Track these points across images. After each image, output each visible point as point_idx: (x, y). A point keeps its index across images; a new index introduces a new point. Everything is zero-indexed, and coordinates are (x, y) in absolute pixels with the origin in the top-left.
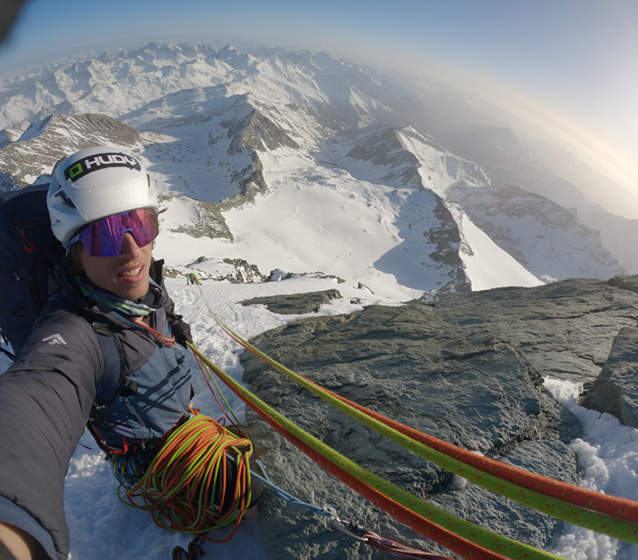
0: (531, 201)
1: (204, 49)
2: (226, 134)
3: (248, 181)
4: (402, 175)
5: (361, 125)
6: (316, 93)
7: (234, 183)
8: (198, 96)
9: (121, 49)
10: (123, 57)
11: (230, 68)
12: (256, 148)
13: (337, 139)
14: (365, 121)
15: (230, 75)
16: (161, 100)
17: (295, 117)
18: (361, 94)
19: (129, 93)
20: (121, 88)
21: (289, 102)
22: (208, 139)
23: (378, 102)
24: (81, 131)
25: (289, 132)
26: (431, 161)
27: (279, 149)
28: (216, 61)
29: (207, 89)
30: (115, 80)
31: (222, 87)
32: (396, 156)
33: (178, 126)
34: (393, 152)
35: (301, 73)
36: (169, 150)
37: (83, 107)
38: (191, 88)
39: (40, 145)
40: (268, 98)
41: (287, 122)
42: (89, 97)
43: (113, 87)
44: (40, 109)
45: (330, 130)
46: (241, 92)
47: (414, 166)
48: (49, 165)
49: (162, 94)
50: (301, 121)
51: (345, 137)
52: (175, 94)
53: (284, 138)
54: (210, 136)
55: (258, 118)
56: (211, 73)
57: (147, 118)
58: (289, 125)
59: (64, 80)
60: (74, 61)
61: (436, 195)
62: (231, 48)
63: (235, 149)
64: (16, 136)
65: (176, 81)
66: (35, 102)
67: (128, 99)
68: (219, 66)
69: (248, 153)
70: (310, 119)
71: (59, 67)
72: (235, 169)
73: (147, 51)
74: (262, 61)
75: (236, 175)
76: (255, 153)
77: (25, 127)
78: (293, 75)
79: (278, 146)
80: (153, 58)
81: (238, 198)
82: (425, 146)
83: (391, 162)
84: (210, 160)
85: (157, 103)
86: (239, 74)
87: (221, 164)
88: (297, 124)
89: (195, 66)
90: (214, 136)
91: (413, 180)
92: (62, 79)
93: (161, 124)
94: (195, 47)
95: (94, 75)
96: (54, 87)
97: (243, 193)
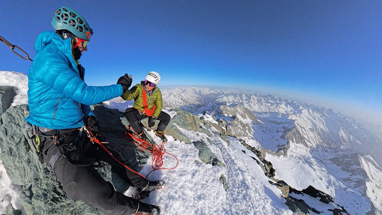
1: (285, 100)
2: (283, 131)
3: (281, 149)
4: (355, 182)
5: (342, 147)
6: (324, 127)
7: (277, 148)
8: (279, 115)
9: (261, 94)
10: (261, 97)
11: (292, 109)
12: (291, 140)
13: (328, 150)
14: (345, 146)
15: (292, 112)
16: (268, 113)
17: (311, 134)
18: (345, 131)
19: (259, 107)
20: (258, 105)
21: (311, 128)
22: (276, 130)
23: (354, 137)
24: (243, 111)
25: (306, 139)
26: (379, 182)
27: (299, 144)
28: (288, 106)
29: (283, 114)
30: (257, 102)
31: (288, 115)
32: (355, 169)
33: (269, 122)
34: (355, 167)
35: (319, 117)
36: (263, 128)
37: (246, 106)
38: (278, 112)
39: (232, 109)
40: (303, 124)
41: (307, 135)
42: (249, 104)
43: (256, 104)
44: (236, 101)
46: (294, 119)
47: (364, 179)
48: (232, 115)
49: (269, 111)
50: (313, 136)
51: (332, 150)
52: (272, 112)
53: (303, 141)
54: (277, 129)
55: (296, 130)
56: (286, 109)
57: (261, 116)
58: (308, 137)
59: (244, 97)
60: (248, 93)
61: (372, 204)
62: (294, 102)
63: (283, 137)
64: (228, 104)
65: (274, 109)
66: (236, 99)
67: (258, 109)
68: (289, 107)
69: (286, 140)
70: (318, 137)
71: (244, 93)
72: (280, 144)
73: (268, 97)
74: (304, 109)
75: (279, 146)
76: (289, 142)
77: (231, 103)
78: (316, 117)
79: (300, 143)
80: (269, 99)
81: (274, 152)
82: (377, 170)
83: (352, 172)
84: (274, 137)
85: (266, 113)
86: (295, 112)
87: (276, 139)
88: (311, 137)
89: (281, 105)
90: (279, 130)
91: (361, 188)
92: (244, 96)
93: (265, 119)
94: (283, 99)
95: (252, 99)
96: (241, 98)
97: (277, 152)
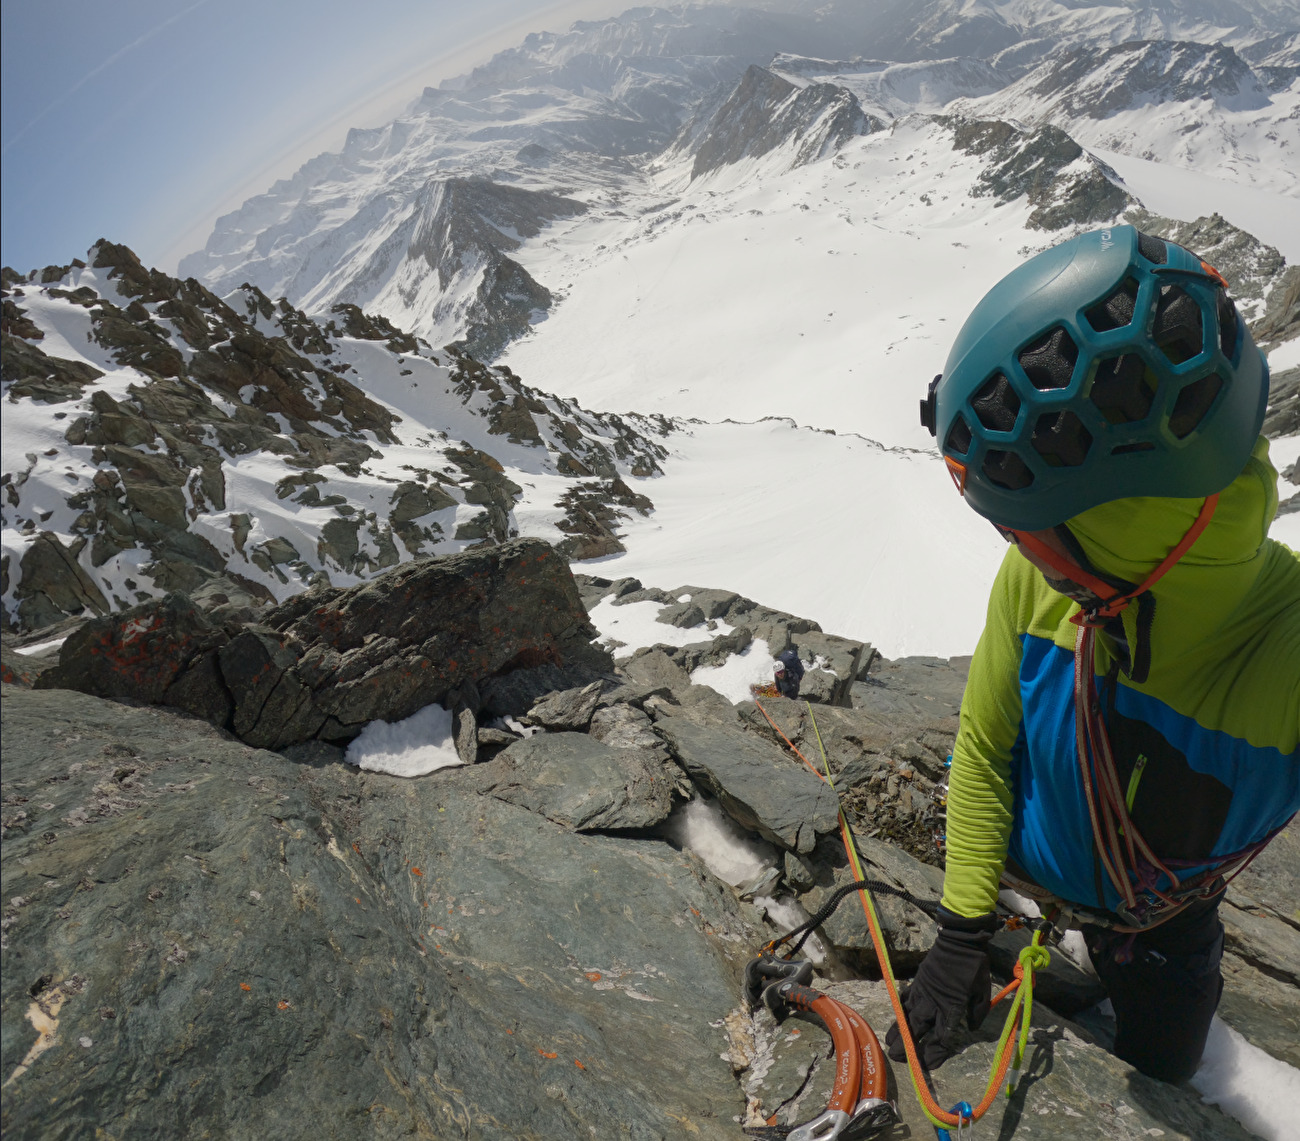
0: (1129, 62)
45: (631, 157)
